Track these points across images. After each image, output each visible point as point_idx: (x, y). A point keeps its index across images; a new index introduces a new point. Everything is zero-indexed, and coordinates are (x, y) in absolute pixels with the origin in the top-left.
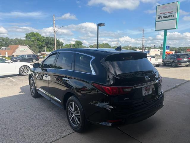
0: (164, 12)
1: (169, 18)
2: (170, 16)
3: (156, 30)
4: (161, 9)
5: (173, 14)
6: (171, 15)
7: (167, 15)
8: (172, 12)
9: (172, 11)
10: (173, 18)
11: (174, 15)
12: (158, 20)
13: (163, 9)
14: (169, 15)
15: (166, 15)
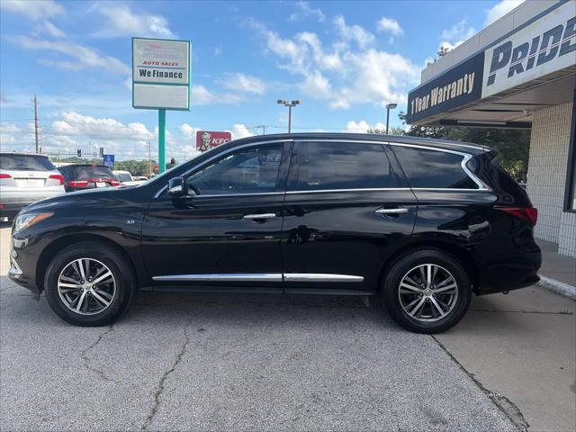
0: (155, 60)
1: (168, 80)
2: (171, 75)
3: (136, 107)
4: (147, 49)
5: (178, 71)
6: (174, 71)
7: (164, 71)
8: (177, 65)
9: (174, 61)
10: (178, 80)
11: (180, 74)
12: (138, 77)
13: (152, 52)
14: (168, 71)
15: (160, 70)
